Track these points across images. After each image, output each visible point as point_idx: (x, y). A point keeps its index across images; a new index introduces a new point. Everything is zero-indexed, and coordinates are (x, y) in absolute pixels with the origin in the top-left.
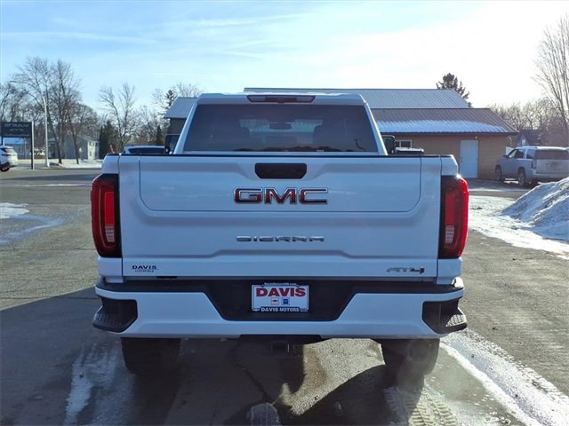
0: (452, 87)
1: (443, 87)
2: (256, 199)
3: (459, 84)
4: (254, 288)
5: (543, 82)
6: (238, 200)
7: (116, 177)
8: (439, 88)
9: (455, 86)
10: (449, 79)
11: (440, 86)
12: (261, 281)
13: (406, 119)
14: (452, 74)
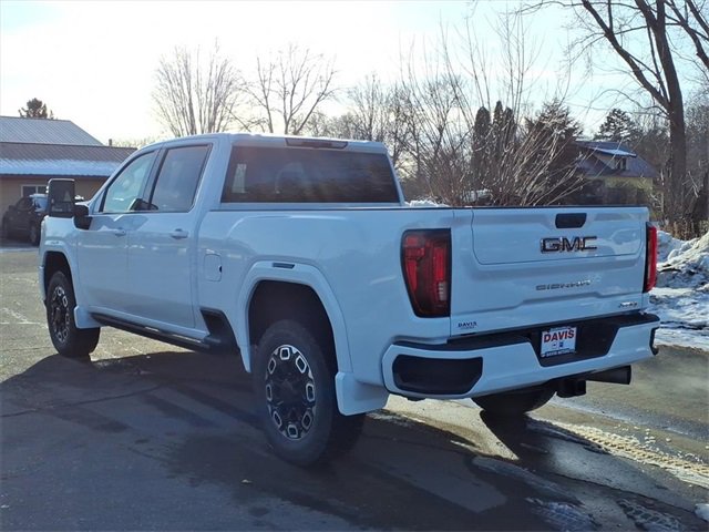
0: (40, 116)
1: (28, 115)
2: (556, 248)
3: (48, 112)
4: (544, 334)
5: (160, 118)
6: (544, 250)
7: (448, 231)
8: (22, 116)
9: (44, 115)
10: (35, 105)
11: (24, 114)
12: (548, 327)
13: (40, 158)
14: (39, 99)
